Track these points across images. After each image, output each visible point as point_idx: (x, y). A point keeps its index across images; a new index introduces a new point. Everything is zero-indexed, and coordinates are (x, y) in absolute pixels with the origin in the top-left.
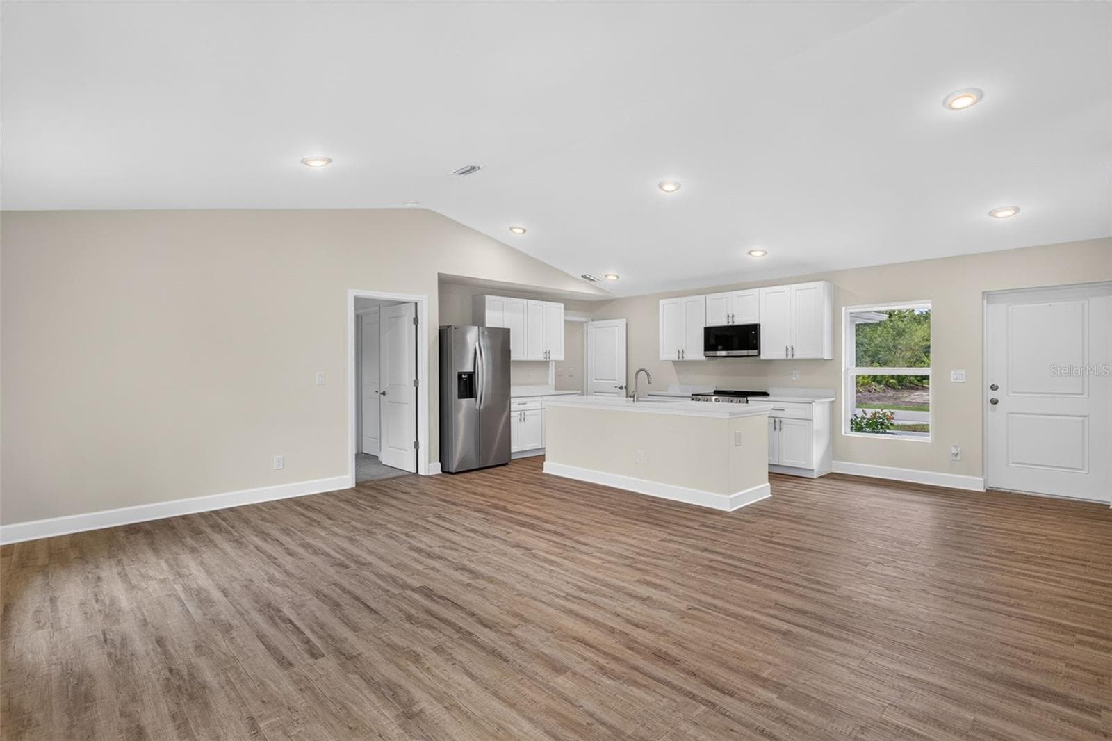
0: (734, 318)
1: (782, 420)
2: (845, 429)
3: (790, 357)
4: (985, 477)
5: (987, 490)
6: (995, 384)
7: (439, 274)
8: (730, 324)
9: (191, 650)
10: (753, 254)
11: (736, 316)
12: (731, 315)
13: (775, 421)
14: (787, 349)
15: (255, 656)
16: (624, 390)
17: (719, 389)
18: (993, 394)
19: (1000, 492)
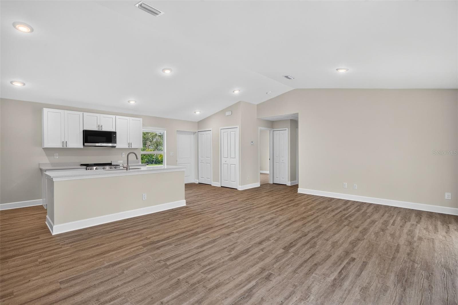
9: (389, 292)
12: (100, 126)
15: (370, 272)
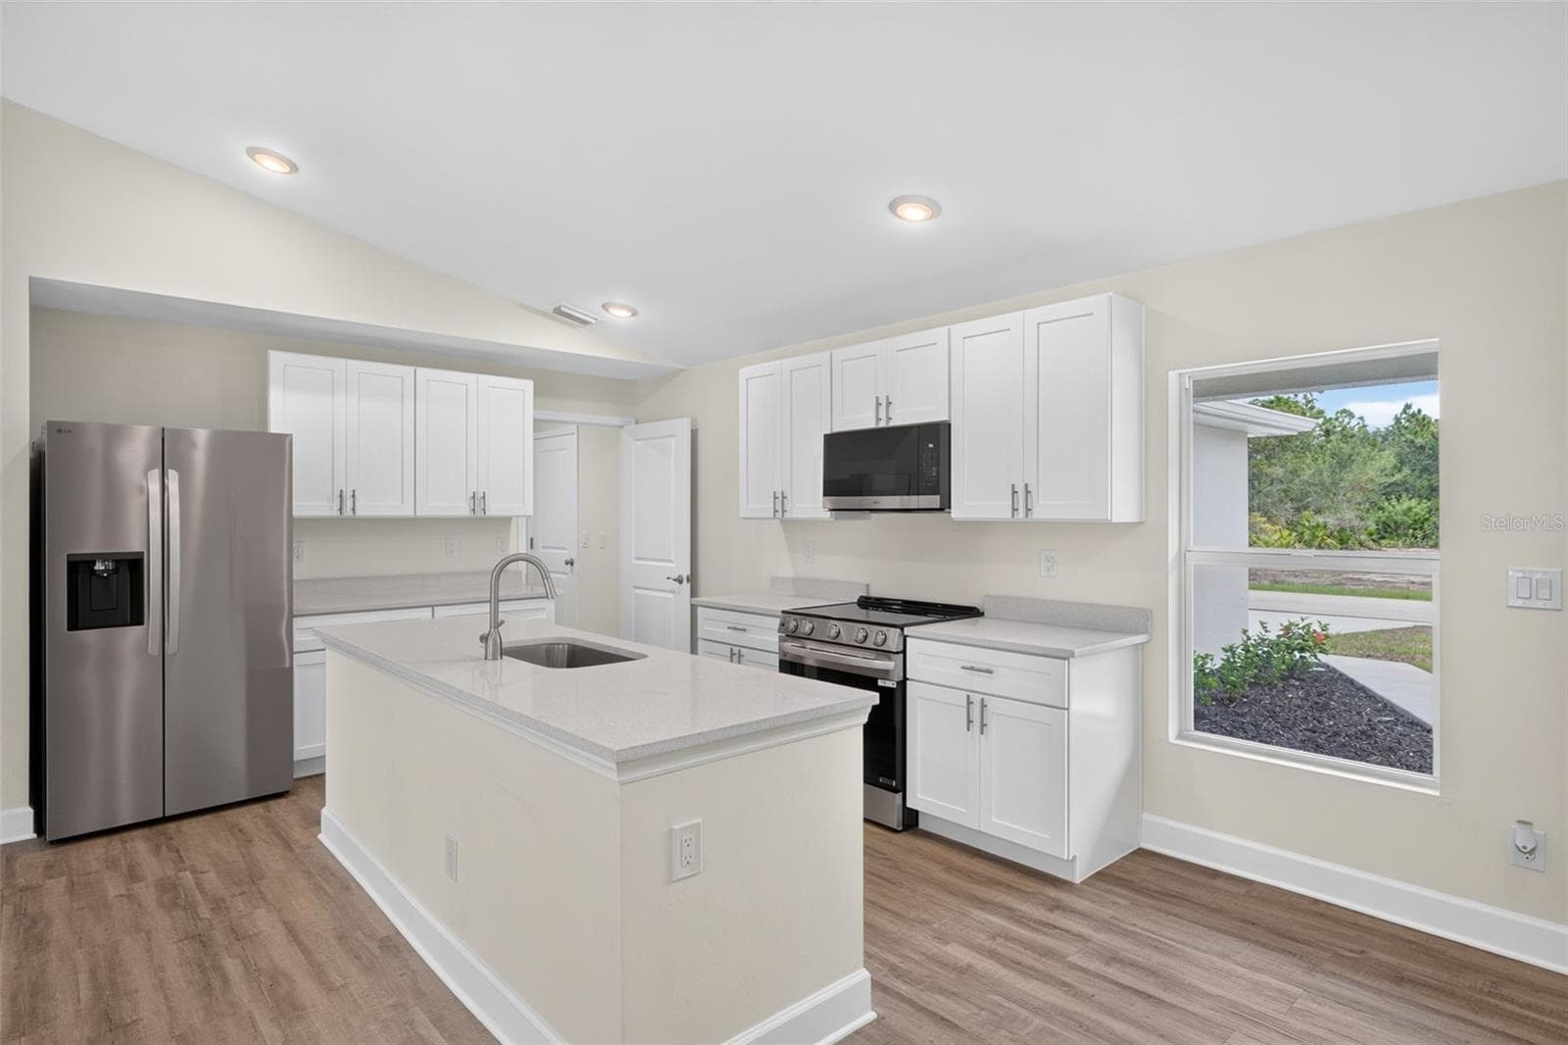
0: (891, 407)
1: (990, 702)
2: (1177, 721)
3: (1021, 514)
7: (30, 277)
8: (882, 424)
10: (900, 210)
11: (894, 404)
12: (883, 402)
13: (969, 703)
14: (1014, 492)
16: (686, 586)
17: (876, 595)
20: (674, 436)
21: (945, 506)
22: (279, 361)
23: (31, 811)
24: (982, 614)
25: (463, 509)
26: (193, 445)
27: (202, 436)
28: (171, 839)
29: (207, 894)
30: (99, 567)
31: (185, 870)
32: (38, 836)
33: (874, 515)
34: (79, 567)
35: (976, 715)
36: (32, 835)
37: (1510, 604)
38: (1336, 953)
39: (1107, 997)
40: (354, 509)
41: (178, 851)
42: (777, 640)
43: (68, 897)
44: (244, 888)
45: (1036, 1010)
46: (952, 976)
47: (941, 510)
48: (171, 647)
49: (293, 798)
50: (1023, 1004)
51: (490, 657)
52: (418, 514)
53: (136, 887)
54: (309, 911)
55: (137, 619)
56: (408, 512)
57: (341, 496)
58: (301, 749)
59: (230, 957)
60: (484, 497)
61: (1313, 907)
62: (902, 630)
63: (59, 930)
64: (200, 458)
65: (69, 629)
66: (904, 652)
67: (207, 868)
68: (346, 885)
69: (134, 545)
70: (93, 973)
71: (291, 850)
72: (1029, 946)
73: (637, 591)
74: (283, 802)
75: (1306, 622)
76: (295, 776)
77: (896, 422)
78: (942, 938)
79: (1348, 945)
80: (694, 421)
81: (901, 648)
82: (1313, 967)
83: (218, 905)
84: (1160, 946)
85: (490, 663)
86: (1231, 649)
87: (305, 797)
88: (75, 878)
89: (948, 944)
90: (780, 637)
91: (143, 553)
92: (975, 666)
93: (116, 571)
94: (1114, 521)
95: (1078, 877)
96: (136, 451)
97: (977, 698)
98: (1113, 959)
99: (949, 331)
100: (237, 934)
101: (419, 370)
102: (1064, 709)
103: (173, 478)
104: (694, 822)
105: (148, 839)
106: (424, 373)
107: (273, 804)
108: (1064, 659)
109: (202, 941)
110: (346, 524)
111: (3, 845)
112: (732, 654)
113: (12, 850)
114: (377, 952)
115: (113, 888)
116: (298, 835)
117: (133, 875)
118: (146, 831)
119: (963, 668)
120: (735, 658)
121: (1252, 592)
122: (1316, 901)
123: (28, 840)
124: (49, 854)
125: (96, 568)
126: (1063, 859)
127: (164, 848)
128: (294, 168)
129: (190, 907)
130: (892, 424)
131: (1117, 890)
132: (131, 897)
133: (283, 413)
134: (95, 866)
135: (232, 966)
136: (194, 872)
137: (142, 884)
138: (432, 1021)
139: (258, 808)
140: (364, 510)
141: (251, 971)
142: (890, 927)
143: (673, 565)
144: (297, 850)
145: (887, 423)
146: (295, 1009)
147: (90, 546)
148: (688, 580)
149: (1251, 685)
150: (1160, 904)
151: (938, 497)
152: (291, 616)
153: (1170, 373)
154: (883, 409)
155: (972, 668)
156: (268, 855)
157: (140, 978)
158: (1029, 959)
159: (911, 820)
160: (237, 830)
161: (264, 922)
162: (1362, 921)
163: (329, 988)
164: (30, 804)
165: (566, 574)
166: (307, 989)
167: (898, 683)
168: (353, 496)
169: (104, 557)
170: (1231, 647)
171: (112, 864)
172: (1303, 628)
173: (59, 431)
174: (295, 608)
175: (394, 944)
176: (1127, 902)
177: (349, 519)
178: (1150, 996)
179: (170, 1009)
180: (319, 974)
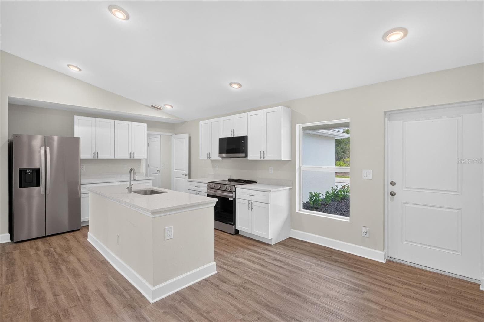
1: (254, 203)
2: (299, 207)
3: (262, 158)
4: (385, 250)
5: (388, 261)
6: (394, 181)
7: (9, 97)
10: (232, 85)
11: (235, 131)
13: (249, 203)
14: (261, 153)
16: (188, 177)
17: (232, 178)
18: (391, 188)
19: (396, 263)
20: (184, 138)
21: (246, 156)
22: (76, 118)
23: (9, 235)
24: (256, 182)
25: (128, 157)
26: (54, 140)
27: (56, 138)
28: (48, 241)
29: (57, 253)
30: (28, 172)
31: (51, 248)
32: (11, 241)
33: (232, 159)
34: (22, 172)
35: (251, 206)
36: (9, 241)
37: (363, 178)
38: (325, 257)
39: (270, 267)
40: (98, 157)
41: (49, 243)
42: (206, 189)
43: (20, 255)
44: (67, 251)
45: (254, 270)
46: (237, 264)
47: (245, 157)
48: (48, 192)
49: (81, 231)
50: (251, 269)
51: (129, 192)
52: (115, 158)
53: (38, 252)
54: (83, 255)
55: (38, 184)
56: (113, 158)
57: (94, 154)
58: (83, 219)
59: (63, 266)
60: (133, 154)
61: (324, 248)
62: (235, 186)
63: (18, 262)
64: (55, 144)
65: (20, 187)
66: (235, 191)
67: (57, 247)
68: (93, 250)
69: (37, 166)
70: (27, 271)
71: (80, 243)
72: (256, 258)
73: (175, 178)
74: (78, 232)
75: (348, 185)
76: (82, 226)
77: (236, 136)
78: (237, 257)
79: (328, 255)
80: (189, 135)
81: (234, 191)
82: (319, 260)
83: (60, 255)
84: (286, 257)
85: (129, 194)
86: (327, 192)
87: (84, 231)
88: (21, 250)
89: (238, 258)
90: (207, 189)
91: (39, 168)
92: (251, 194)
93: (32, 173)
94: (283, 160)
95: (273, 243)
96: (37, 142)
97: (250, 202)
98: (275, 260)
99: (247, 114)
100: (64, 261)
101: (116, 121)
102: (269, 204)
103: (48, 149)
104: (171, 227)
105: (41, 241)
106: (117, 122)
107: (75, 232)
108: (269, 192)
109: (56, 263)
110: (95, 161)
111: (1, 244)
112: (196, 193)
113: (4, 245)
114: (100, 264)
115: (32, 252)
116: (82, 239)
117: (37, 249)
118: (41, 239)
119: (248, 195)
120: (197, 194)
121: (336, 178)
122: (325, 247)
123: (8, 242)
124: (14, 245)
125: (27, 172)
126: (269, 239)
127: (46, 243)
128: (80, 70)
129: (53, 256)
130: (235, 136)
131: (281, 246)
132: (37, 254)
133: (78, 132)
134: (27, 248)
135: (63, 268)
136: (54, 248)
137: (40, 251)
138: (112, 277)
139: (71, 234)
140: (100, 157)
141: (68, 269)
142: (225, 255)
143: (184, 171)
144: (81, 243)
145: (233, 136)
146: (79, 276)
147: (25, 166)
148: (188, 175)
149: (332, 201)
150: (290, 249)
151: (244, 154)
152: (80, 184)
153: (297, 125)
154: (232, 132)
155: (250, 195)
156: (73, 243)
157: (40, 271)
158: (256, 260)
159: (237, 232)
160: (65, 239)
161: (72, 258)
162: (333, 250)
163: (87, 271)
164: (9, 233)
165: (158, 174)
166: (82, 271)
167: (234, 199)
168: (98, 154)
169: (29, 169)
170: (328, 191)
171: (32, 247)
172: (347, 187)
173: (17, 137)
174: (81, 182)
175: (105, 262)
176: (282, 248)
177: (96, 160)
178: (280, 267)
179: (47, 277)
180: (85, 268)
